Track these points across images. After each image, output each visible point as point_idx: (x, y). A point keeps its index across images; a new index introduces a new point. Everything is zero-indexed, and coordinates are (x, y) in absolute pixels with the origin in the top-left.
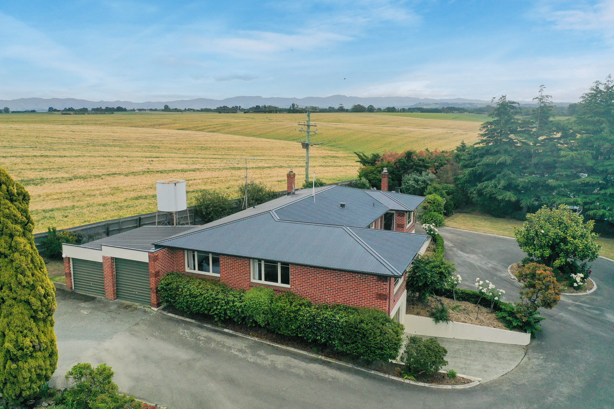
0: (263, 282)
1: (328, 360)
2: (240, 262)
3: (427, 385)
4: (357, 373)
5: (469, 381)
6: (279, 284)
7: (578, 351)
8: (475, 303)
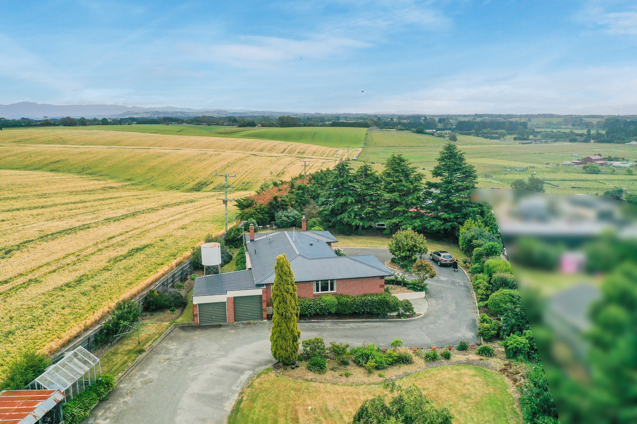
0: (320, 292)
1: (368, 320)
2: (307, 284)
3: (410, 319)
4: (384, 322)
5: (421, 315)
6: (329, 291)
7: (444, 294)
8: (393, 284)
